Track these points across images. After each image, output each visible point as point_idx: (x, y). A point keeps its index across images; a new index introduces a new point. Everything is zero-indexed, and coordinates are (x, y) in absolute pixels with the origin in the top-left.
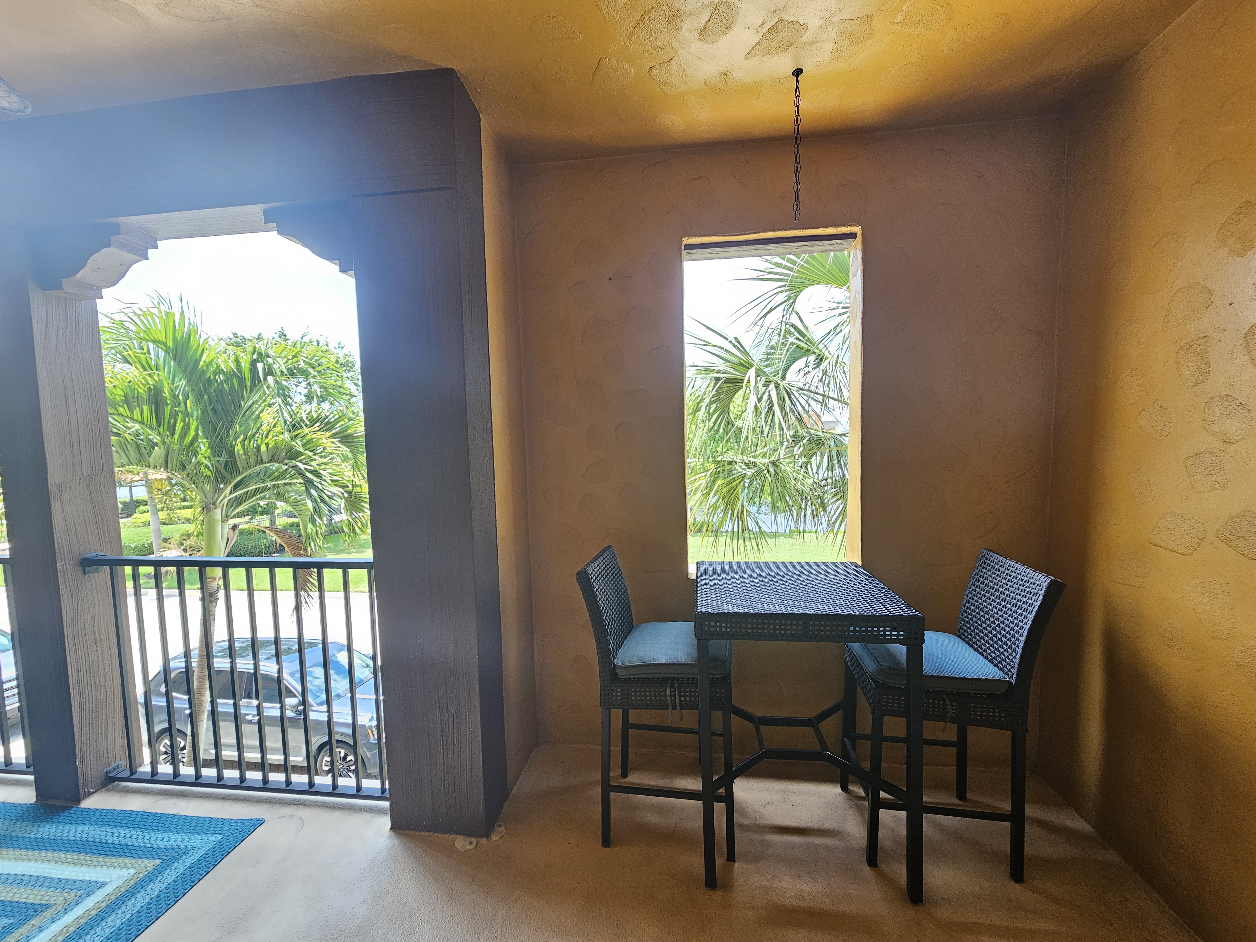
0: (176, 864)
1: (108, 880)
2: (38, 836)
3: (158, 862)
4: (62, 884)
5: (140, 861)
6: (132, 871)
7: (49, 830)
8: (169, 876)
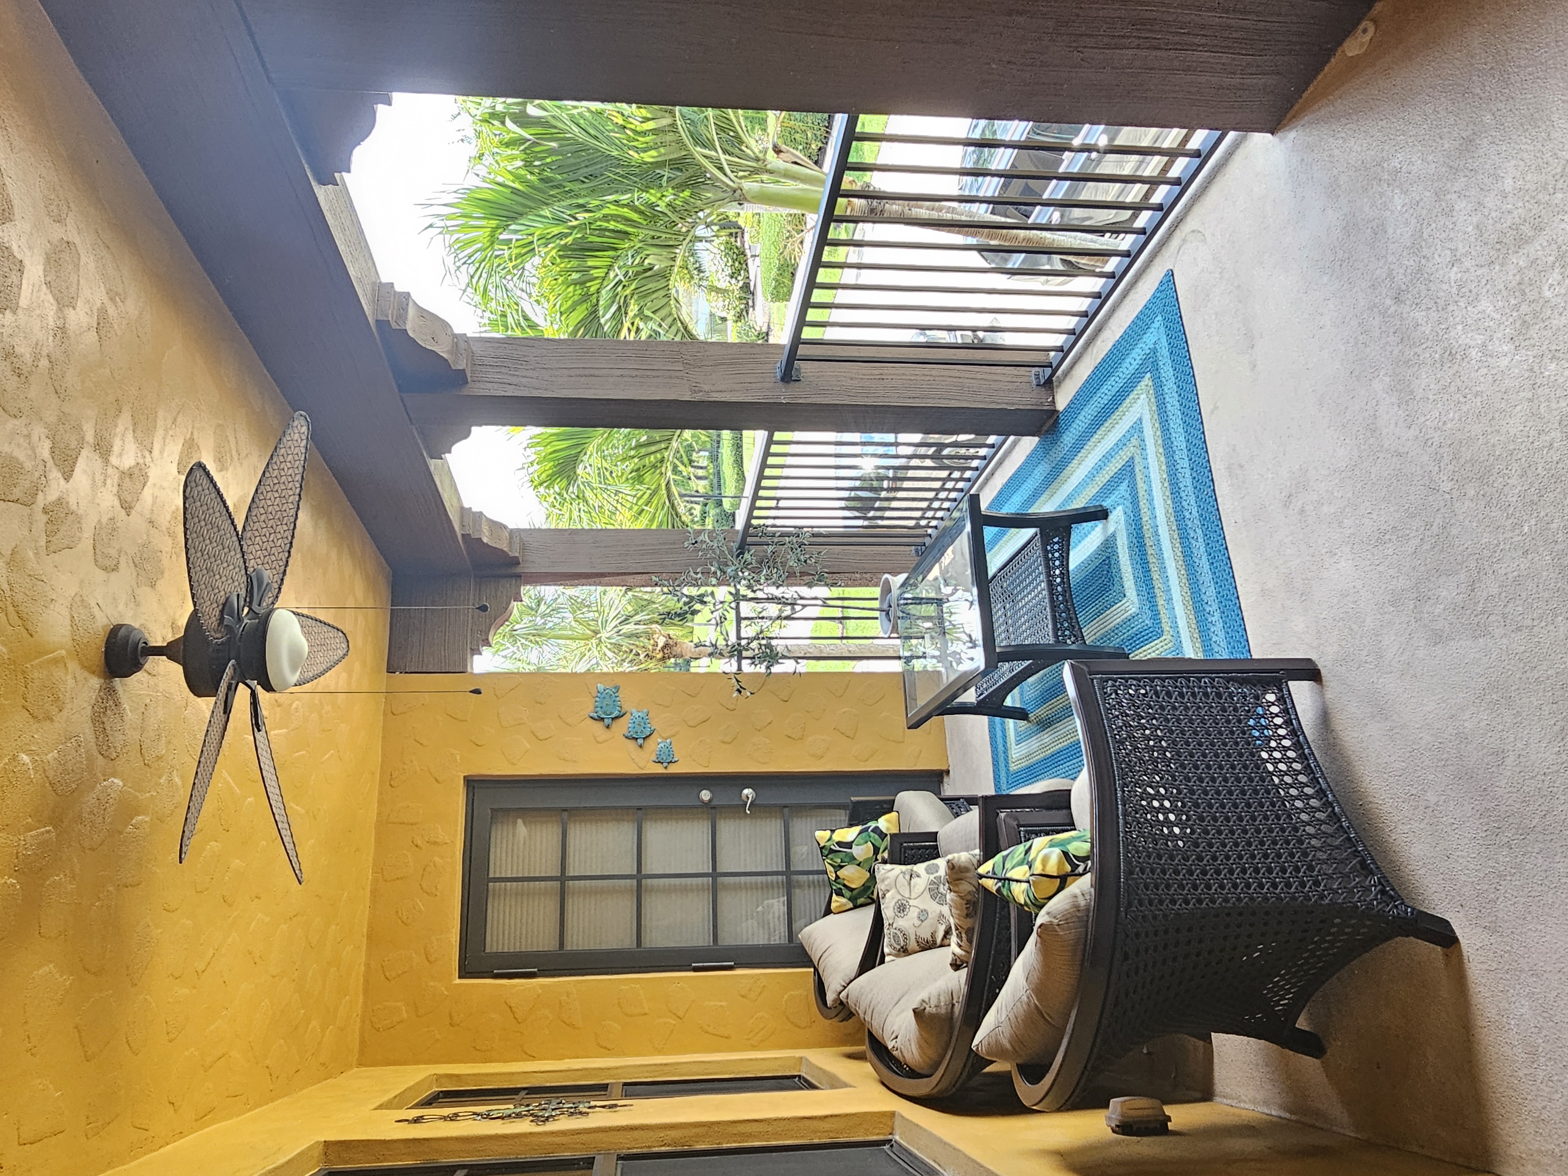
0: (1161, 363)
1: (1139, 415)
2: (1069, 446)
3: (1148, 375)
4: (1120, 445)
5: (1139, 388)
6: (1143, 396)
7: (1068, 438)
8: (1167, 371)
